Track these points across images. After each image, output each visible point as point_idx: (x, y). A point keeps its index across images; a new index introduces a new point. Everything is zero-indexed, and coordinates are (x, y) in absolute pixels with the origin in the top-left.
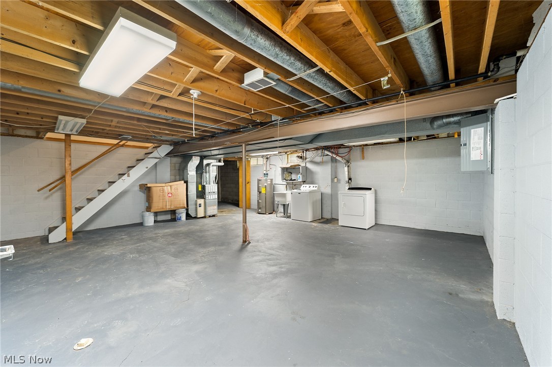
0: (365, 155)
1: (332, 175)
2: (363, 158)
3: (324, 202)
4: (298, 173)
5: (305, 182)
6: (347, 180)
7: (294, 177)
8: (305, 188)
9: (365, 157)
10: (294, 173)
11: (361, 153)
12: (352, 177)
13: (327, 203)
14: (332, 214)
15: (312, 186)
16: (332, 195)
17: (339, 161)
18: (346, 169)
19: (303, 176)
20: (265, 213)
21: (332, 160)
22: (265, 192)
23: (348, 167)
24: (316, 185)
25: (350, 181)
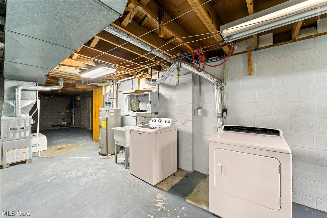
0: (254, 66)
1: (193, 104)
2: (250, 72)
3: (182, 144)
4: (147, 101)
5: (156, 113)
6: (219, 111)
7: (142, 107)
8: (155, 123)
9: (254, 70)
10: (142, 102)
11: (246, 64)
12: (227, 106)
13: (186, 146)
14: (193, 164)
15: (163, 120)
16: (193, 135)
17: (207, 81)
18: (217, 93)
19: (153, 106)
20: (106, 153)
21: (194, 79)
22: (105, 126)
23: (221, 90)
24: (170, 120)
25: (225, 114)
